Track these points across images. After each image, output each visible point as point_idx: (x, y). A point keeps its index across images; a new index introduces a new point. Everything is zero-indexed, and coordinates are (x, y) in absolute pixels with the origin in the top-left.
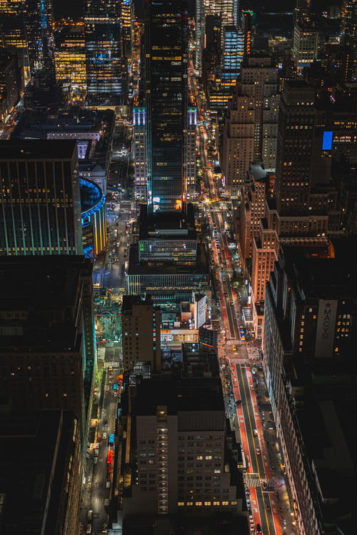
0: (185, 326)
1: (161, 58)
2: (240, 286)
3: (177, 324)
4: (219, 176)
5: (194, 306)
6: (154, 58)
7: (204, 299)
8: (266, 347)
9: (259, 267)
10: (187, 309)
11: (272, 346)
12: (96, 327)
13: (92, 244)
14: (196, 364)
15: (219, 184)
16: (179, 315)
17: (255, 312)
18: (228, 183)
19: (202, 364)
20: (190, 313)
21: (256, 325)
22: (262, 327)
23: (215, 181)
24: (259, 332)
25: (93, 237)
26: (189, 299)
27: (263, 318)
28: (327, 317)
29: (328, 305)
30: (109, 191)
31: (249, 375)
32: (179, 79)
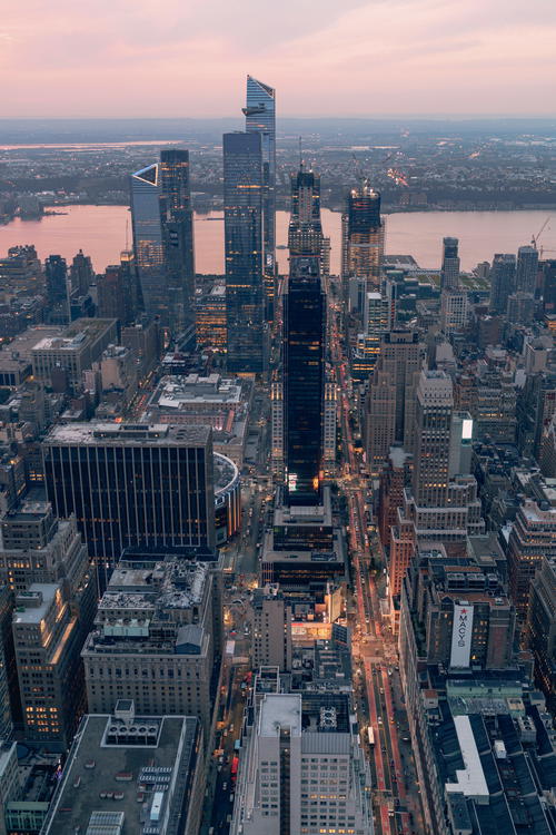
0: (318, 619)
1: (298, 343)
2: (378, 575)
3: (311, 616)
4: (360, 450)
5: (328, 598)
6: (292, 343)
7: (339, 591)
8: (402, 647)
9: (397, 559)
10: (321, 600)
11: (407, 646)
12: (226, 618)
13: (226, 524)
14: (328, 663)
15: (359, 459)
16: (313, 607)
17: (392, 607)
18: (369, 459)
19: (335, 663)
20: (324, 605)
21: (393, 620)
22: (399, 622)
23: (355, 455)
24: (397, 627)
25: (227, 518)
26: (323, 588)
27: (400, 612)
28: (463, 624)
29: (464, 611)
30: (246, 465)
31: (384, 675)
32: (317, 363)
